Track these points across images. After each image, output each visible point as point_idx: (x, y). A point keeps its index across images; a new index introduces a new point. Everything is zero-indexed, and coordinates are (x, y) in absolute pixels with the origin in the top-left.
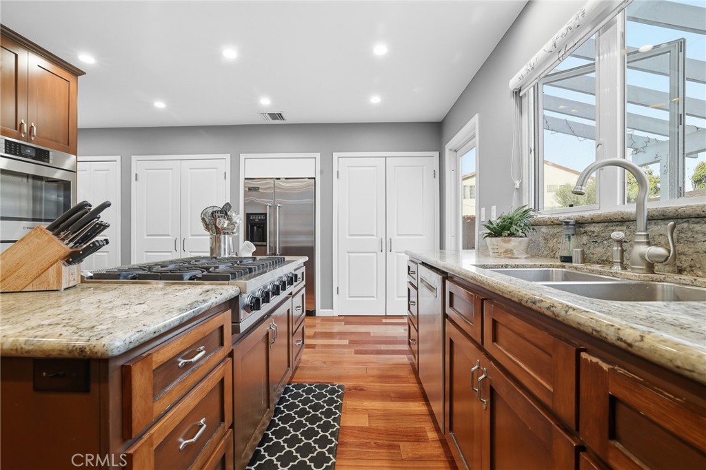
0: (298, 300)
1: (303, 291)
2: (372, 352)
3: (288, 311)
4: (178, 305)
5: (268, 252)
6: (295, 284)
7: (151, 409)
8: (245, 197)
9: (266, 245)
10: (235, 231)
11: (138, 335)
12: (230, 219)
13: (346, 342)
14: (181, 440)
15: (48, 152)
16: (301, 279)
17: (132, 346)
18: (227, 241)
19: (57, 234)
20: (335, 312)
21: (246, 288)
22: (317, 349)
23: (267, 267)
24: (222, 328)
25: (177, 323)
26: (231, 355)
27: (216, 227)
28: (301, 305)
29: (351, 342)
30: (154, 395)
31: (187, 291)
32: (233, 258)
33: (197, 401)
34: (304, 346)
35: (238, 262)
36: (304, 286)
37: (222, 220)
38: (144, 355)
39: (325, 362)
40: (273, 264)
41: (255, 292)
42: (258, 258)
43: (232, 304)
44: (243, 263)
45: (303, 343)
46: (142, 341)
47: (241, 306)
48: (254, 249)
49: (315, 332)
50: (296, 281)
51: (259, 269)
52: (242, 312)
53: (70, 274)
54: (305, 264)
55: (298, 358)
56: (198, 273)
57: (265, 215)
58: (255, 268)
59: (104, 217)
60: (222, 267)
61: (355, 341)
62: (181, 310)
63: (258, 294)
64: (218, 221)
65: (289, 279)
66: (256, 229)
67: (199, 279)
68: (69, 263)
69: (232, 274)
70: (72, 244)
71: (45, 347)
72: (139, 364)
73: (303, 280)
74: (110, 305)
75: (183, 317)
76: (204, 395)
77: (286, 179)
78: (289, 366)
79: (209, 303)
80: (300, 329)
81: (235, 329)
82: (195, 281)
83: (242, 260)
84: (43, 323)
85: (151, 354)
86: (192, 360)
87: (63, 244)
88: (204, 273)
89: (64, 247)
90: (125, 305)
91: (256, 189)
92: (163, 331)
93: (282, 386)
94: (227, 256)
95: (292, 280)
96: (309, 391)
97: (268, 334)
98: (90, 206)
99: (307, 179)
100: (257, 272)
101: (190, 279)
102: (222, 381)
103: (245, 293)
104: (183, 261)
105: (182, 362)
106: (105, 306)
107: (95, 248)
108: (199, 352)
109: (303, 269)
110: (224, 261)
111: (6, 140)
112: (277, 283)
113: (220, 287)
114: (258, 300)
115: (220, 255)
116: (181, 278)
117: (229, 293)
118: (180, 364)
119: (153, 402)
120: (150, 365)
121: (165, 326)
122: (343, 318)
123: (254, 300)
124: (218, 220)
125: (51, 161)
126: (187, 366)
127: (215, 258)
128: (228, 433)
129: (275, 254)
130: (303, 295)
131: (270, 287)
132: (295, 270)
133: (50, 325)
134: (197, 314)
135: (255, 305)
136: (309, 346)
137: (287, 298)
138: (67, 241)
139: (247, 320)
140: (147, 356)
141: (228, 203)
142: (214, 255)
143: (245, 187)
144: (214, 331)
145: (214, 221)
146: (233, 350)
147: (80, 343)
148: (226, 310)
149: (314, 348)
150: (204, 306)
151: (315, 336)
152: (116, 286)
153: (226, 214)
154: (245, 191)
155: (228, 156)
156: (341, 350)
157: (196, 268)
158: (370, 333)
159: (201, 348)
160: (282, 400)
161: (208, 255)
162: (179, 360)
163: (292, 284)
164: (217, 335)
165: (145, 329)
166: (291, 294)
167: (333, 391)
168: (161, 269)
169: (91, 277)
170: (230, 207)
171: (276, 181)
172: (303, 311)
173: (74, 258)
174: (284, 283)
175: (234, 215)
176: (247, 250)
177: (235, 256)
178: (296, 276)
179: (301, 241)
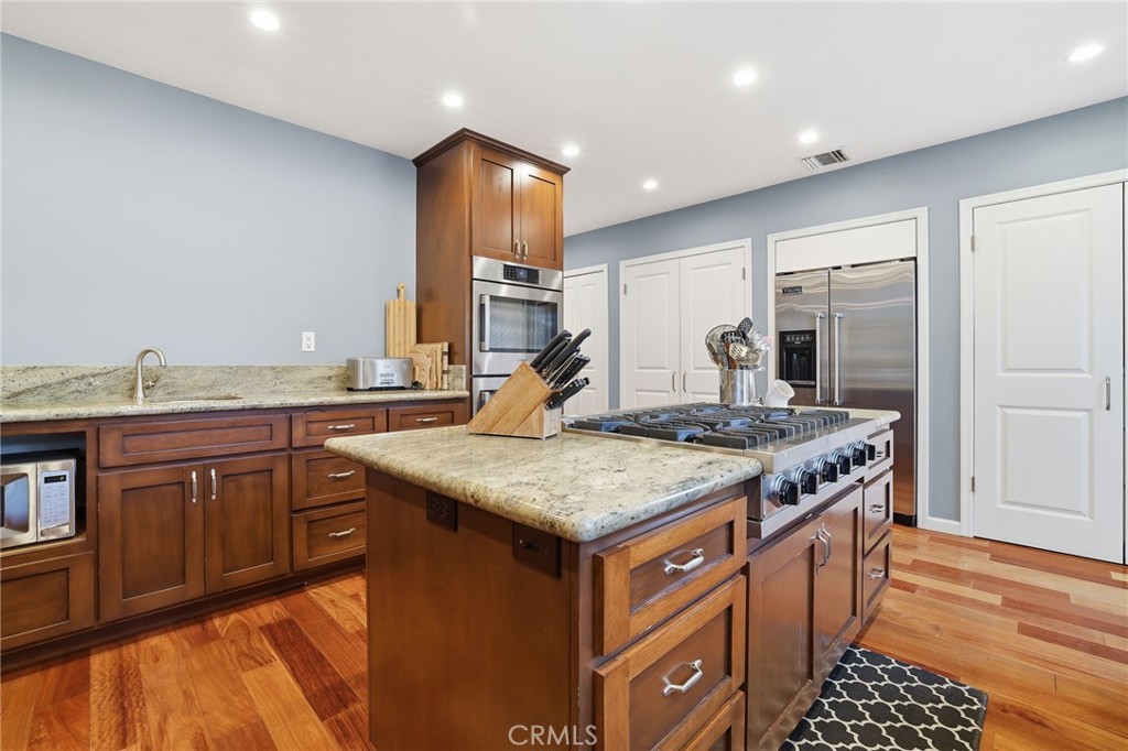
0: (876, 494)
1: (889, 477)
2: (1075, 644)
3: (856, 510)
4: (665, 481)
5: (818, 398)
6: (869, 463)
7: (627, 624)
8: (777, 303)
9: (815, 386)
10: (758, 363)
11: (612, 518)
12: (749, 344)
13: (997, 600)
14: (666, 680)
15: (537, 271)
16: (883, 455)
17: (604, 532)
18: (746, 380)
19: (539, 372)
20: (966, 528)
21: (772, 465)
22: (918, 594)
23: (813, 428)
24: (731, 525)
25: (662, 509)
26: (745, 570)
27: (729, 358)
28: (883, 503)
29: (1007, 602)
30: (631, 606)
31: (681, 459)
32: (754, 409)
33: (690, 631)
34: (889, 582)
35: (763, 417)
36: (891, 468)
37: (739, 346)
38: (620, 546)
39: (937, 628)
40: (825, 424)
41: (790, 472)
42: (799, 409)
43: (750, 487)
44: (771, 419)
45: (886, 576)
46: (617, 527)
47: (763, 494)
48: (791, 393)
49: (915, 561)
50: (871, 458)
51: (798, 432)
52: (765, 504)
53: (552, 420)
54: (893, 425)
55: (874, 603)
56: (699, 432)
57: (813, 333)
58: (790, 431)
59: (585, 349)
60: (736, 424)
61: (1023, 604)
62: (668, 490)
63: (796, 477)
64: (731, 349)
65: (857, 453)
66: (797, 358)
67: (700, 441)
68: (551, 407)
69: (749, 438)
70: (552, 384)
71: (522, 511)
72: (613, 558)
73: (888, 455)
74: (587, 467)
75: (671, 502)
76: (700, 625)
77: (853, 266)
78: (854, 613)
79: (711, 484)
80: (881, 547)
81: (753, 531)
82: (694, 444)
83: (769, 411)
84: (522, 480)
85: (627, 547)
86: (684, 567)
87: (544, 383)
88: (707, 433)
89: (544, 388)
90: (603, 469)
91: (796, 290)
92: (643, 517)
93: (841, 646)
94: (746, 404)
95: (864, 455)
96: (897, 675)
97: (812, 547)
98: (570, 335)
99: (898, 262)
100: (794, 437)
101: (686, 440)
102: (730, 609)
103: (771, 473)
104: (679, 410)
105: (670, 566)
106: (582, 468)
107: (574, 389)
108: (695, 557)
109: (890, 436)
110: (739, 412)
111: (505, 265)
112: (832, 460)
113: (729, 457)
114: (793, 487)
115: (734, 401)
116: (673, 437)
117: (744, 470)
118: (667, 570)
119: (630, 615)
120: (627, 562)
121: (646, 511)
122: (987, 544)
123: (787, 487)
124: (731, 346)
125: (540, 282)
126: (676, 574)
127: (727, 406)
128: (737, 698)
129: (831, 403)
130: (888, 485)
131: (818, 466)
132: (870, 437)
133: (527, 484)
134: (693, 499)
135: (789, 495)
136: (899, 585)
137: (852, 488)
138: (548, 380)
139: (774, 519)
140: (623, 549)
141: (747, 319)
142: (726, 402)
143: (776, 287)
144: (718, 528)
145: (726, 348)
146: (748, 563)
147: (551, 515)
148: (738, 497)
149: (913, 591)
150: (703, 488)
151: (915, 567)
152: (596, 439)
153: (744, 336)
154: (777, 294)
155: (747, 242)
156: (979, 613)
157: (698, 423)
158: (1067, 596)
159: (699, 551)
160: (838, 672)
161: (716, 399)
162: (667, 562)
163: (864, 464)
164: (723, 535)
165: (620, 510)
166: (861, 480)
167: (955, 696)
168: (649, 421)
169: (572, 426)
170: (751, 324)
171: (833, 273)
172: (887, 516)
173: (555, 401)
174: (846, 460)
175: (757, 337)
176: (780, 394)
177: (758, 405)
178: (872, 449)
179: (888, 379)
